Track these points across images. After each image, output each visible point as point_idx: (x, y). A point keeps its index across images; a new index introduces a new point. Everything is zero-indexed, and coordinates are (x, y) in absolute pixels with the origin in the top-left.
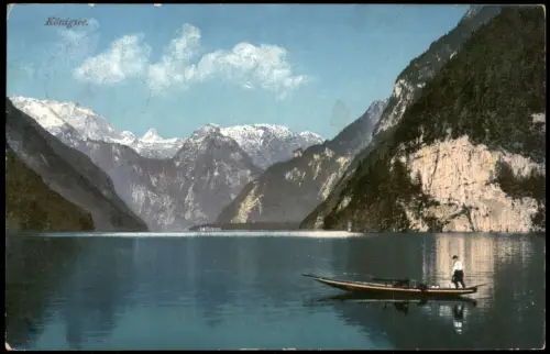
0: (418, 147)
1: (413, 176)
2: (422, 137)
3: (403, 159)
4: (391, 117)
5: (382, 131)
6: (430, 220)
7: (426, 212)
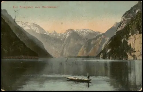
0: (130, 36)
1: (129, 44)
2: (131, 33)
3: (126, 39)
4: (121, 27)
5: (118, 31)
6: (134, 56)
7: (132, 54)
